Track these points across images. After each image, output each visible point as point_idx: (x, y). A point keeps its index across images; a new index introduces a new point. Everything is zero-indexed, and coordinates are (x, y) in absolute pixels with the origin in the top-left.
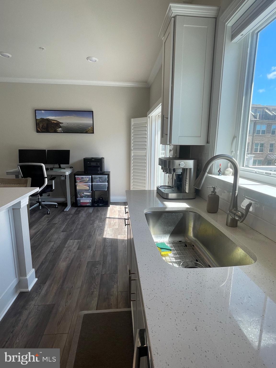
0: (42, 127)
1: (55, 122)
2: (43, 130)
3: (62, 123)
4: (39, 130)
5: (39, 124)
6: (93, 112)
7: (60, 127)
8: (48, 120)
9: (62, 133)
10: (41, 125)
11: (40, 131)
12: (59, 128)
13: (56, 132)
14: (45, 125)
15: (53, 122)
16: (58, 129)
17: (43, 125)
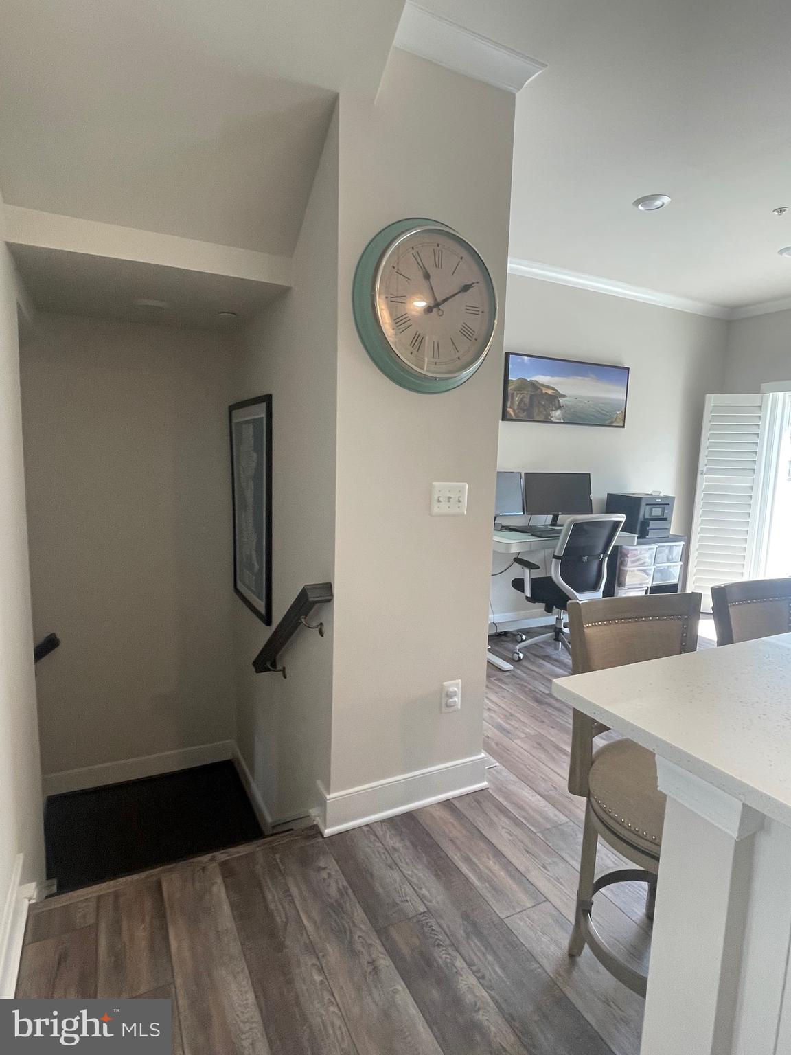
0: (519, 405)
1: (550, 392)
2: (522, 415)
3: (564, 396)
4: (512, 413)
5: (513, 394)
6: (629, 368)
7: (559, 407)
8: (534, 385)
9: (561, 423)
10: (517, 399)
11: (514, 418)
12: (557, 409)
13: (547, 421)
14: (527, 401)
15: (545, 390)
16: (553, 412)
17: (522, 399)
